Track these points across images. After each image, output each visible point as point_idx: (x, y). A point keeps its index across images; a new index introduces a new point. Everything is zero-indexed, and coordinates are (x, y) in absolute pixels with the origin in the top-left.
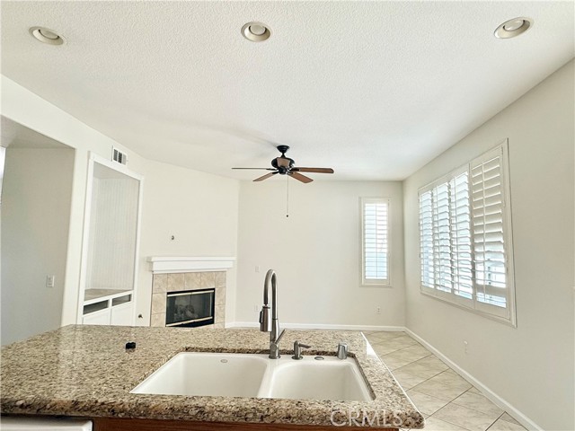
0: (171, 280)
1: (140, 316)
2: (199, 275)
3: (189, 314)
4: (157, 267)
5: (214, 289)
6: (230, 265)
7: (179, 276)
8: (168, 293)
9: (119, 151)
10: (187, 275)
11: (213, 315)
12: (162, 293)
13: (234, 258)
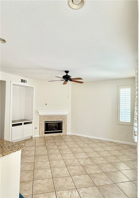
0: (46, 118)
1: (36, 128)
2: (56, 116)
3: (54, 128)
4: (40, 113)
5: (62, 121)
6: (68, 113)
7: (49, 116)
8: (45, 122)
9: (23, 79)
10: (52, 116)
11: (62, 130)
12: (43, 121)
13: (69, 111)
